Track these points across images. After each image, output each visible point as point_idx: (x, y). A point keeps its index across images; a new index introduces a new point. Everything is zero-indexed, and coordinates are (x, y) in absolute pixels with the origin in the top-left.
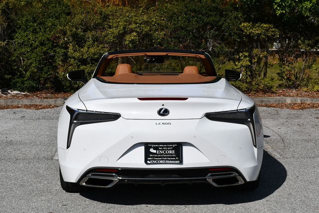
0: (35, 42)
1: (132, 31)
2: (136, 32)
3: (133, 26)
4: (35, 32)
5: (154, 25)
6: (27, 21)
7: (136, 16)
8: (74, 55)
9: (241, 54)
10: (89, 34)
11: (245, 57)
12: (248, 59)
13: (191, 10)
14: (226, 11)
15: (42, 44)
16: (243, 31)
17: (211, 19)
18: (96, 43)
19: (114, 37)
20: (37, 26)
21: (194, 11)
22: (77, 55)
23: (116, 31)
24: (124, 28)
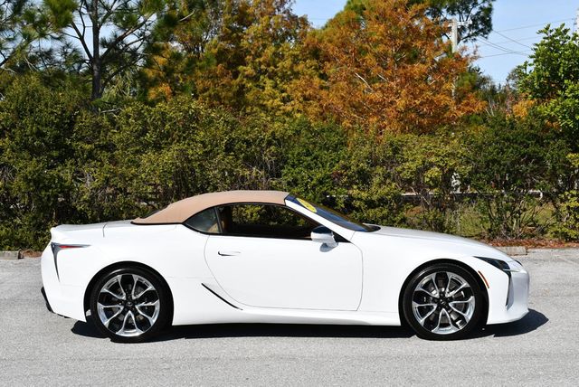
0: (312, 180)
1: (432, 165)
2: (439, 166)
3: (433, 159)
4: (309, 167)
5: (460, 158)
6: (299, 154)
7: (435, 147)
8: (359, 196)
9: (567, 193)
10: (379, 170)
11: (573, 196)
12: (576, 198)
13: (504, 139)
14: (547, 139)
15: (321, 182)
16: (570, 164)
17: (530, 149)
18: (388, 181)
19: (411, 173)
20: (312, 160)
21: (508, 139)
22: (364, 195)
23: (413, 167)
24: (424, 162)
